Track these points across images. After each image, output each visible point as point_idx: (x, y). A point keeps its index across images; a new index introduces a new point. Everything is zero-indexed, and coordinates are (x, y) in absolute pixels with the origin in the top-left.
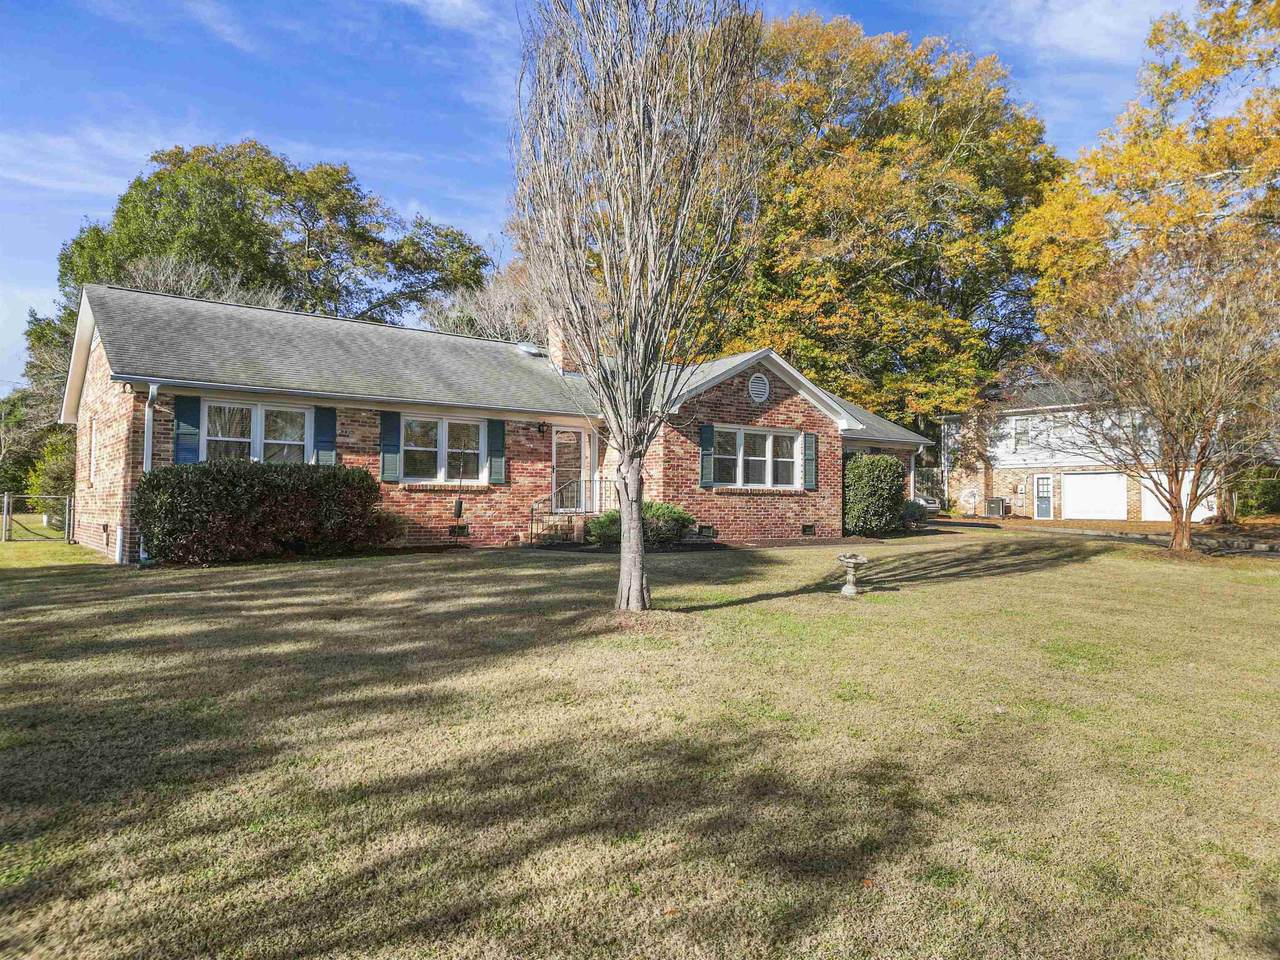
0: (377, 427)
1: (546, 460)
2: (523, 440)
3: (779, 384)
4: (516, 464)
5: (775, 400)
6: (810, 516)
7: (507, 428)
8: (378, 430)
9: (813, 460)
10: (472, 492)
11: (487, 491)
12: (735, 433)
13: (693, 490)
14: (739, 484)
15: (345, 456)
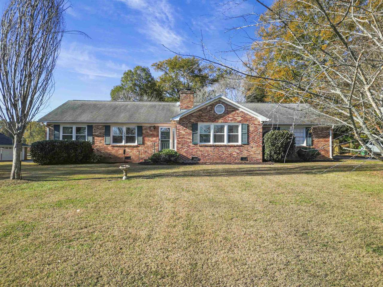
0: (104, 130)
1: (157, 137)
2: (149, 131)
3: (229, 107)
4: (146, 139)
5: (227, 113)
6: (245, 154)
7: (143, 128)
8: (104, 131)
9: (247, 133)
10: (132, 147)
11: (137, 146)
12: (210, 125)
13: (189, 145)
14: (211, 143)
15: (95, 138)
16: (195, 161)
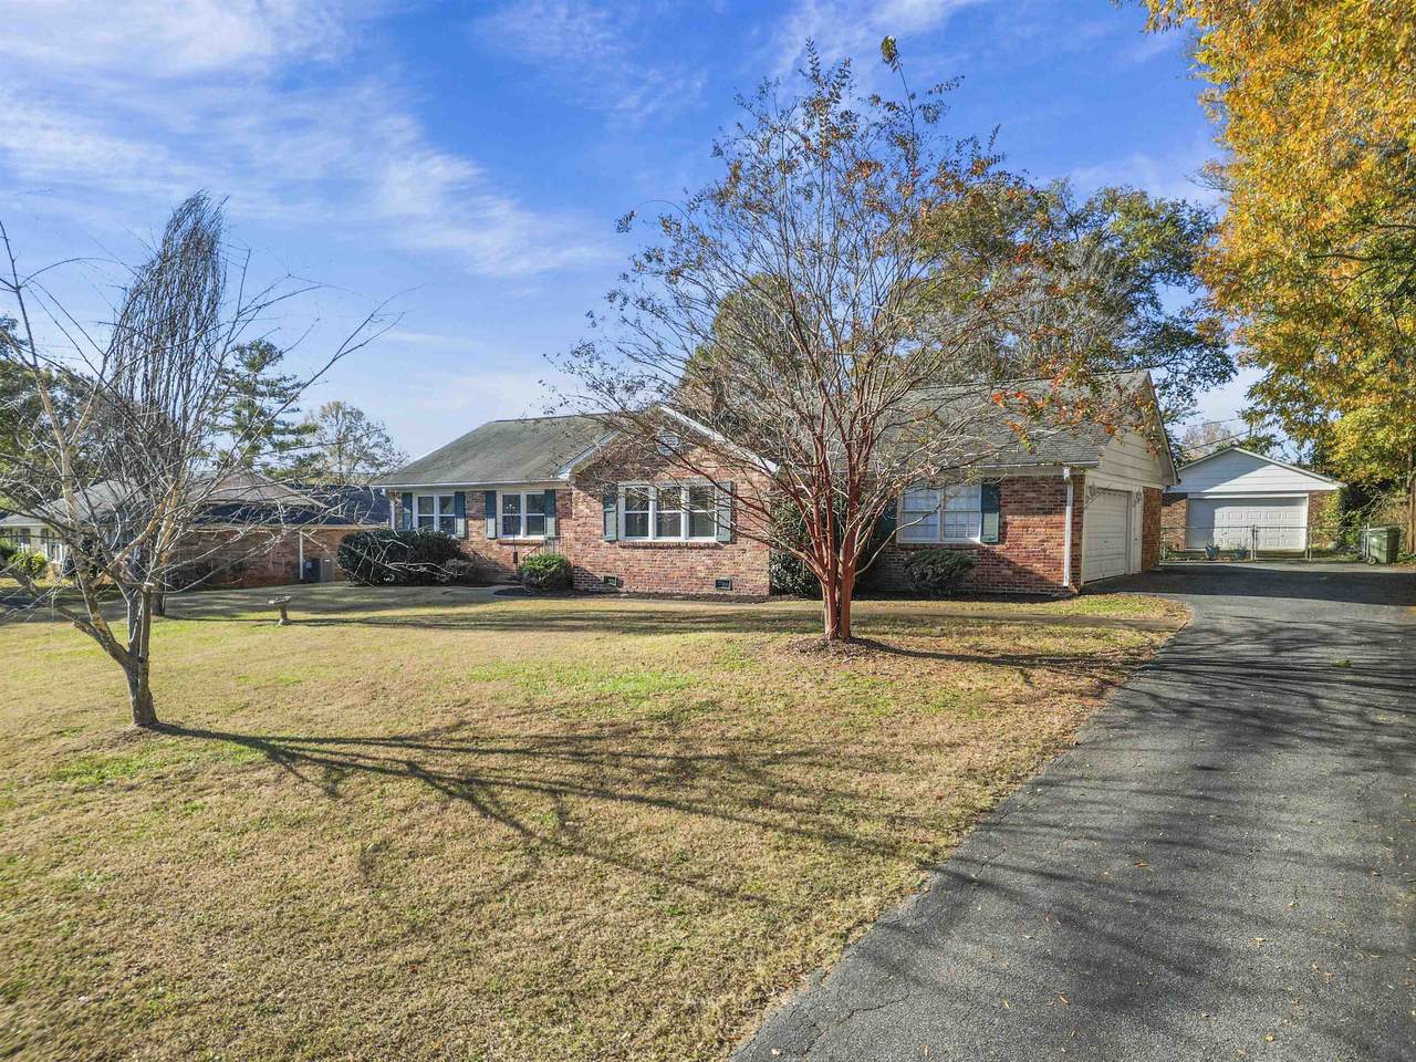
0: (483, 502)
5: (684, 451)
6: (726, 571)
7: (557, 495)
8: (485, 504)
10: (535, 544)
11: (546, 541)
12: (647, 489)
14: (651, 538)
15: (470, 522)
16: (609, 588)
